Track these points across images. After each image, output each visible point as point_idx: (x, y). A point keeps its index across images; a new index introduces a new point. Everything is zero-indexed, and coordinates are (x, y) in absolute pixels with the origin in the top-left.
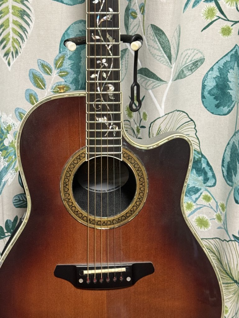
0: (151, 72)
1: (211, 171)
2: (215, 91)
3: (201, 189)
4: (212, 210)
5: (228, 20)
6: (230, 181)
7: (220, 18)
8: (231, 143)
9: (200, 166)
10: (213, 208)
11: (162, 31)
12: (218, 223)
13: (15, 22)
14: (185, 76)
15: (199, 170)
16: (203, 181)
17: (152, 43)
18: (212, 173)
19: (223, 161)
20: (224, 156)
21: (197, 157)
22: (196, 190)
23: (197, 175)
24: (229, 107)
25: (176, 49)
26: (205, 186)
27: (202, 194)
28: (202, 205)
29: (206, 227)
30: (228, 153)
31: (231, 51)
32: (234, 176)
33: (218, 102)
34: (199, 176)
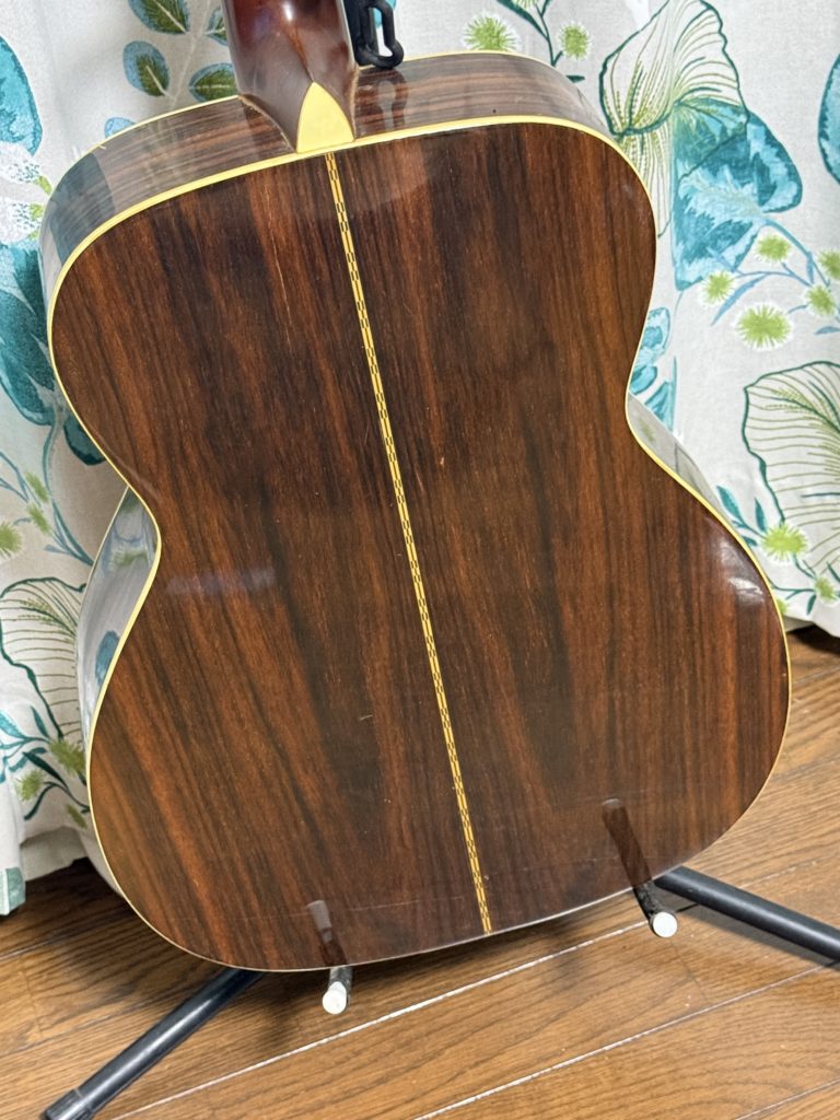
1: (783, 160)
3: (751, 224)
4: (793, 280)
9: (743, 150)
10: (797, 273)
12: (818, 317)
15: (740, 165)
16: (756, 198)
18: (786, 166)
19: (823, 119)
20: (823, 104)
21: (732, 125)
22: (739, 231)
23: (736, 182)
26: (765, 212)
27: (756, 240)
28: (760, 272)
29: (775, 337)
34: (743, 185)
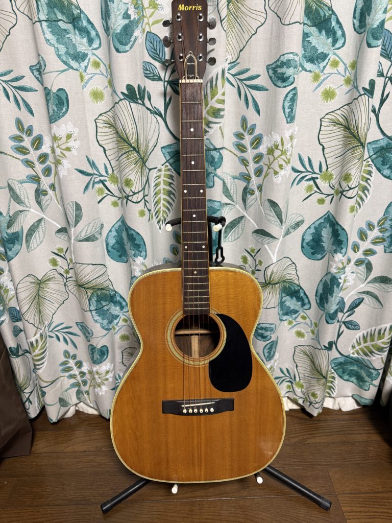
0: (267, 232)
1: (307, 299)
2: (312, 243)
3: (299, 311)
5: (323, 194)
6: (322, 307)
7: (316, 192)
8: (324, 280)
9: (299, 294)
10: (308, 325)
11: (276, 203)
12: (312, 336)
13: (164, 199)
14: (290, 233)
15: (298, 297)
16: (301, 306)
17: (268, 212)
19: (317, 292)
20: (317, 289)
21: (296, 289)
22: (296, 312)
23: (297, 301)
24: (322, 254)
25: (285, 215)
26: (303, 309)
27: (300, 315)
28: (300, 322)
29: (302, 337)
30: (321, 287)
31: (325, 215)
32: (325, 304)
33: (313, 251)
